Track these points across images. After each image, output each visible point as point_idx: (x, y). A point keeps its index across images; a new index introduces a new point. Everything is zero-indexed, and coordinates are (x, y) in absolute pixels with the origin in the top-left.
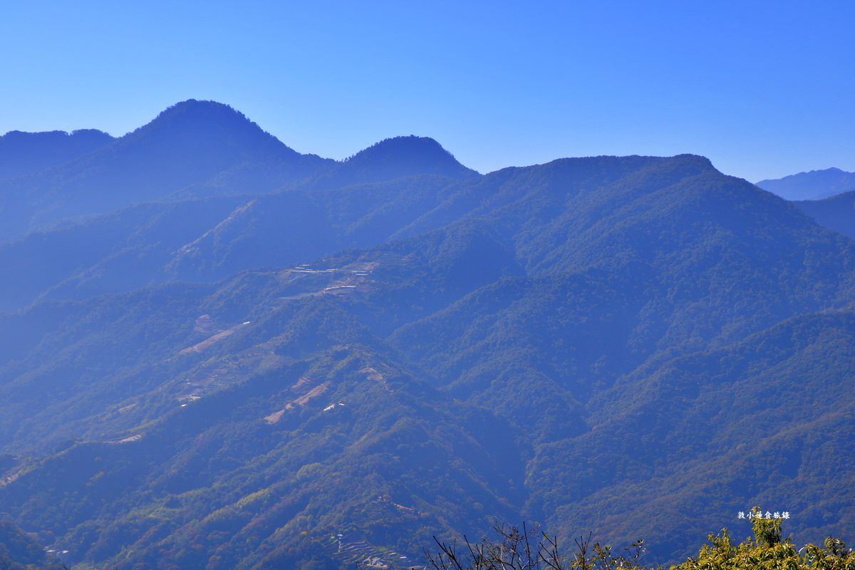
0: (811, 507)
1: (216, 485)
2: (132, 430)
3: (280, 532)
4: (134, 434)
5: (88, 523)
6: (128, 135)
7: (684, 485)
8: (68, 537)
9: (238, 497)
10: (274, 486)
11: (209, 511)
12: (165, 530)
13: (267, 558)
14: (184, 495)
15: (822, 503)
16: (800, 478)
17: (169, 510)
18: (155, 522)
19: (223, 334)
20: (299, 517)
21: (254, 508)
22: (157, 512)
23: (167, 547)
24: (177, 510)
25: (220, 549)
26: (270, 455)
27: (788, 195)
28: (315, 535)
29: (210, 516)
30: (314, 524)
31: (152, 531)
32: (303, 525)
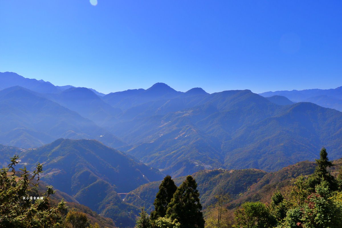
0: (271, 151)
1: (167, 150)
2: (152, 140)
3: (179, 158)
4: (152, 141)
5: (146, 156)
6: (148, 89)
7: (249, 148)
8: (142, 159)
9: (171, 152)
10: (177, 150)
11: (166, 154)
12: (159, 158)
13: (177, 162)
14: (162, 152)
15: (273, 150)
16: (269, 146)
17: (159, 154)
18: (157, 156)
19: (166, 124)
20: (182, 155)
21: (174, 154)
22: (157, 154)
23: (159, 160)
24: (161, 154)
25: (169, 161)
26: (176, 144)
27: (265, 96)
28: (185, 158)
29: (166, 155)
30: (185, 156)
31: (156, 158)
32: (183, 157)
